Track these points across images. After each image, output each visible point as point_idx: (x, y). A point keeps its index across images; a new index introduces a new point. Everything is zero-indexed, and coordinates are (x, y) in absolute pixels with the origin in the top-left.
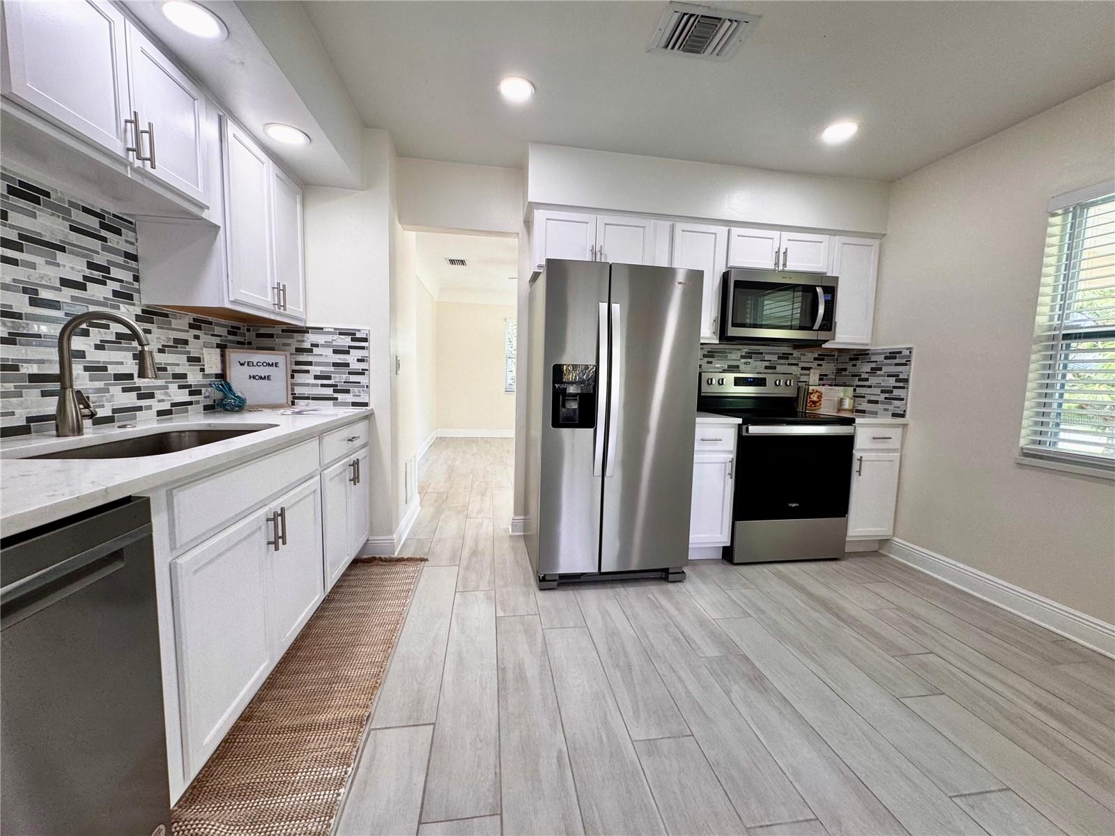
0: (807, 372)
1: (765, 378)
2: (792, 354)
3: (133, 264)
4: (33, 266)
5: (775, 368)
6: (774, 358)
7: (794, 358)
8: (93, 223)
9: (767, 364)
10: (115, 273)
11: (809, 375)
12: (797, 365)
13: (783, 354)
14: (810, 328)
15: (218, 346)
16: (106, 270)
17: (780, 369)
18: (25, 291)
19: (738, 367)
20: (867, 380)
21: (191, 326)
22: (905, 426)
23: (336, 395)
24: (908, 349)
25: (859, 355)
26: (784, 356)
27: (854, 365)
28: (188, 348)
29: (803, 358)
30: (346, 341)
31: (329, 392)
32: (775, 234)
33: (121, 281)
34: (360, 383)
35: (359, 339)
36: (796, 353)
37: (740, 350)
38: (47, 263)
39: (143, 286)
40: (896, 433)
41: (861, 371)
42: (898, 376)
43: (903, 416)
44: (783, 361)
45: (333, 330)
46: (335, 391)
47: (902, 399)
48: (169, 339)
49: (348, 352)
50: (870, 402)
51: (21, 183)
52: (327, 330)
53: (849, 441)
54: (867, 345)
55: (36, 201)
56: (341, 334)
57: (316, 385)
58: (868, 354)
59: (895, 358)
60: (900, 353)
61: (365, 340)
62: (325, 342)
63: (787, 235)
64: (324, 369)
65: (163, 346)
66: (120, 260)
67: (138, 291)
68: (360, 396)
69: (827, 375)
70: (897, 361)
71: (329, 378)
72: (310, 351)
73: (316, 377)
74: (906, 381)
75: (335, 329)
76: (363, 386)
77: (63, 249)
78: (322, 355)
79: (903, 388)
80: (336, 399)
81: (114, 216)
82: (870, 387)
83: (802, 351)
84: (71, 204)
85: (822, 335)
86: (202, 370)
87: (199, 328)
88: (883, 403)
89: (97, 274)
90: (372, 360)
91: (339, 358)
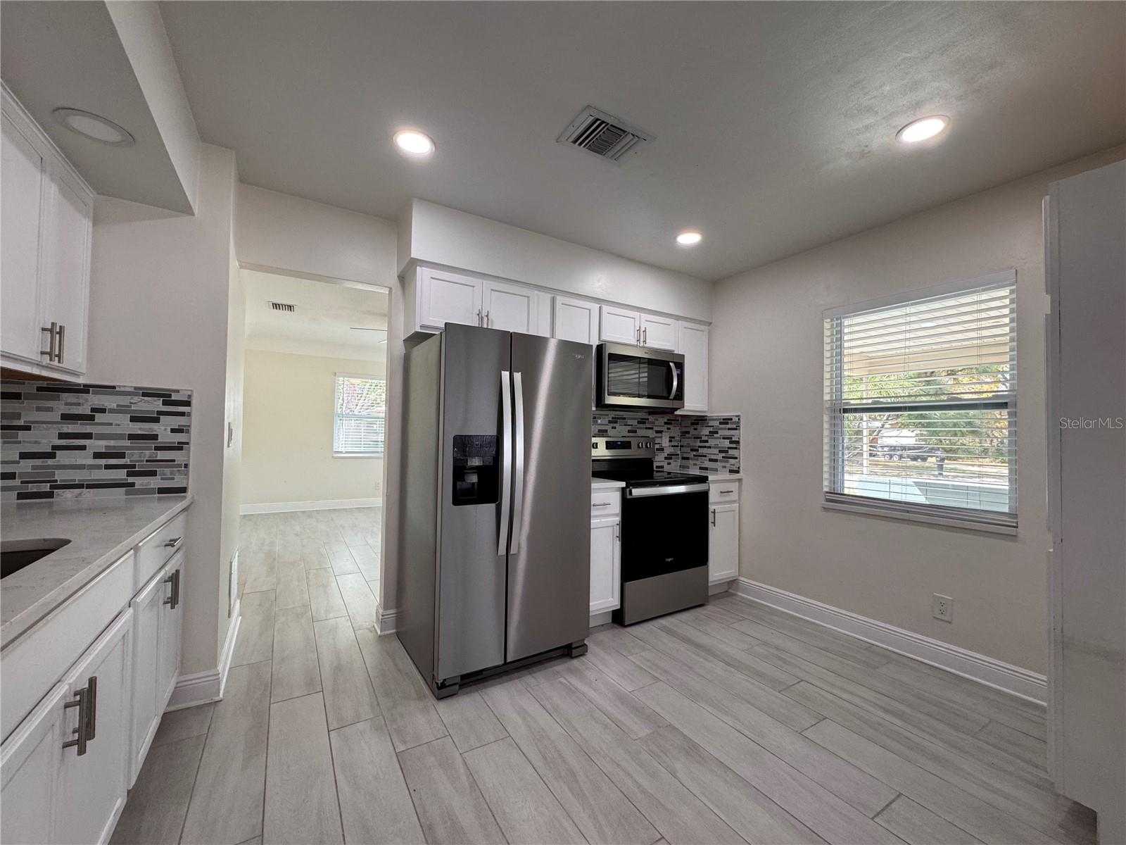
0: (660, 435)
1: (630, 442)
2: (648, 419)
5: (635, 432)
6: (635, 423)
7: (649, 423)
9: (629, 428)
11: (661, 437)
12: (652, 428)
13: (642, 419)
14: (667, 398)
17: (640, 432)
19: (606, 431)
20: (707, 441)
22: (740, 480)
23: (131, 480)
24: (737, 416)
25: (699, 420)
26: (642, 421)
27: (695, 429)
29: (656, 423)
30: (154, 405)
31: (121, 475)
32: (636, 314)
34: (174, 461)
35: (174, 403)
36: (651, 418)
37: (607, 415)
40: (734, 487)
41: (702, 433)
42: (731, 438)
43: (737, 472)
44: (641, 426)
45: (132, 390)
46: (129, 474)
47: (736, 458)
49: (156, 420)
50: (711, 460)
52: (122, 389)
53: (704, 496)
54: (704, 412)
56: (144, 395)
57: (98, 467)
58: (706, 420)
59: (727, 423)
60: (731, 419)
61: (188, 403)
62: (118, 406)
63: (645, 316)
64: (112, 443)
68: (173, 479)
69: (674, 437)
70: (729, 426)
71: (122, 456)
72: (90, 418)
73: (97, 455)
74: (738, 442)
75: (136, 388)
76: (180, 466)
78: (111, 424)
79: (736, 448)
80: (133, 485)
82: (710, 447)
83: (656, 416)
85: (676, 404)
88: (721, 461)
90: (193, 430)
91: (139, 428)
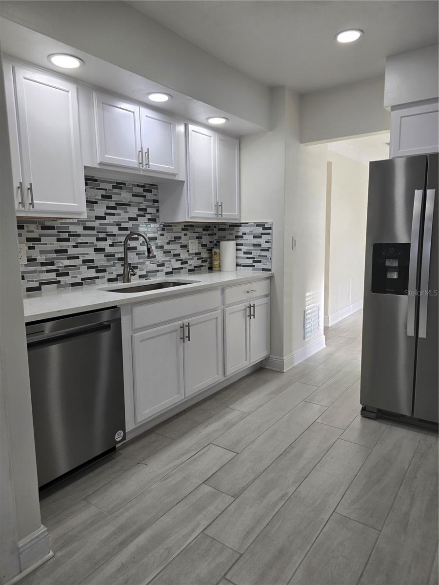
3: (156, 204)
4: (119, 215)
8: (141, 190)
10: (149, 211)
15: (197, 238)
16: (145, 210)
18: (117, 225)
21: (183, 229)
23: (254, 264)
28: (181, 241)
30: (260, 230)
31: (250, 262)
33: (151, 214)
34: (266, 256)
35: (266, 228)
38: (125, 212)
39: (160, 214)
46: (253, 262)
48: (172, 237)
49: (260, 237)
51: (117, 183)
52: (250, 224)
55: (121, 188)
56: (257, 226)
57: (244, 258)
61: (270, 229)
62: (249, 231)
64: (248, 248)
65: (169, 241)
66: (151, 204)
67: (158, 217)
68: (266, 264)
71: (251, 253)
72: (242, 237)
73: (245, 253)
75: (254, 223)
76: (268, 259)
77: (129, 205)
78: (247, 239)
80: (254, 266)
81: (149, 184)
84: (133, 185)
86: (188, 251)
87: (187, 230)
89: (142, 213)
90: (274, 242)
91: (256, 241)
